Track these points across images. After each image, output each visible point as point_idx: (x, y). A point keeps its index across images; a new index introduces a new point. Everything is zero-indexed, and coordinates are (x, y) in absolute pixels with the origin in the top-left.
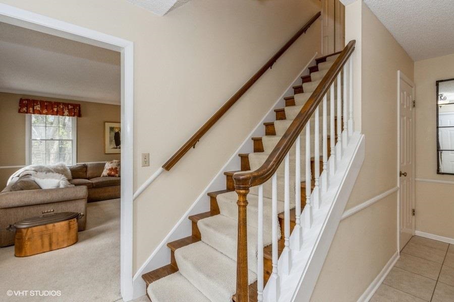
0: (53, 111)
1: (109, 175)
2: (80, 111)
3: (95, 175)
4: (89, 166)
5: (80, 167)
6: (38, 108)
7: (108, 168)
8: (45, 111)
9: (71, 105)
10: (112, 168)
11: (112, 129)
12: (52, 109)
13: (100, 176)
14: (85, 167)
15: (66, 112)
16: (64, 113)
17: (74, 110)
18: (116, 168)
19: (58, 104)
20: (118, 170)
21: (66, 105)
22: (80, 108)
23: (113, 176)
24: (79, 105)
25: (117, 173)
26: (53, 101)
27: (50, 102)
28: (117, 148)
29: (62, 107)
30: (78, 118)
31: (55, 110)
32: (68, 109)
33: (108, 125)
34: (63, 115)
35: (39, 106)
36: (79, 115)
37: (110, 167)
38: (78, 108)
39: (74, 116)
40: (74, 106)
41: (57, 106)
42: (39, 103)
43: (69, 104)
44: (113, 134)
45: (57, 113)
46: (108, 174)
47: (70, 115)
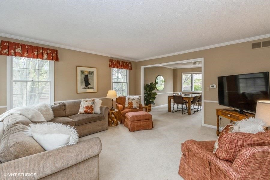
0: (34, 54)
1: (86, 112)
2: (57, 56)
3: (73, 113)
4: (67, 105)
5: (60, 106)
6: (19, 50)
7: (85, 106)
8: (26, 54)
9: (50, 50)
10: (88, 106)
11: (82, 72)
12: (33, 52)
13: (77, 114)
14: (64, 105)
15: (45, 56)
16: (43, 56)
17: (53, 55)
18: (92, 106)
19: (38, 48)
20: (93, 107)
21: (45, 49)
22: (57, 53)
23: (90, 113)
24: (57, 50)
25: (93, 111)
26: (34, 45)
27: (31, 46)
28: (86, 88)
29: (41, 51)
30: (56, 62)
31: (36, 53)
32: (47, 54)
33: (80, 69)
34: (43, 59)
35: (21, 49)
36: (57, 60)
37: (86, 105)
38: (56, 53)
39: (52, 60)
40: (52, 51)
41: (38, 50)
42: (20, 46)
43: (47, 49)
44: (83, 76)
45: (37, 57)
46: (84, 111)
47: (48, 59)
